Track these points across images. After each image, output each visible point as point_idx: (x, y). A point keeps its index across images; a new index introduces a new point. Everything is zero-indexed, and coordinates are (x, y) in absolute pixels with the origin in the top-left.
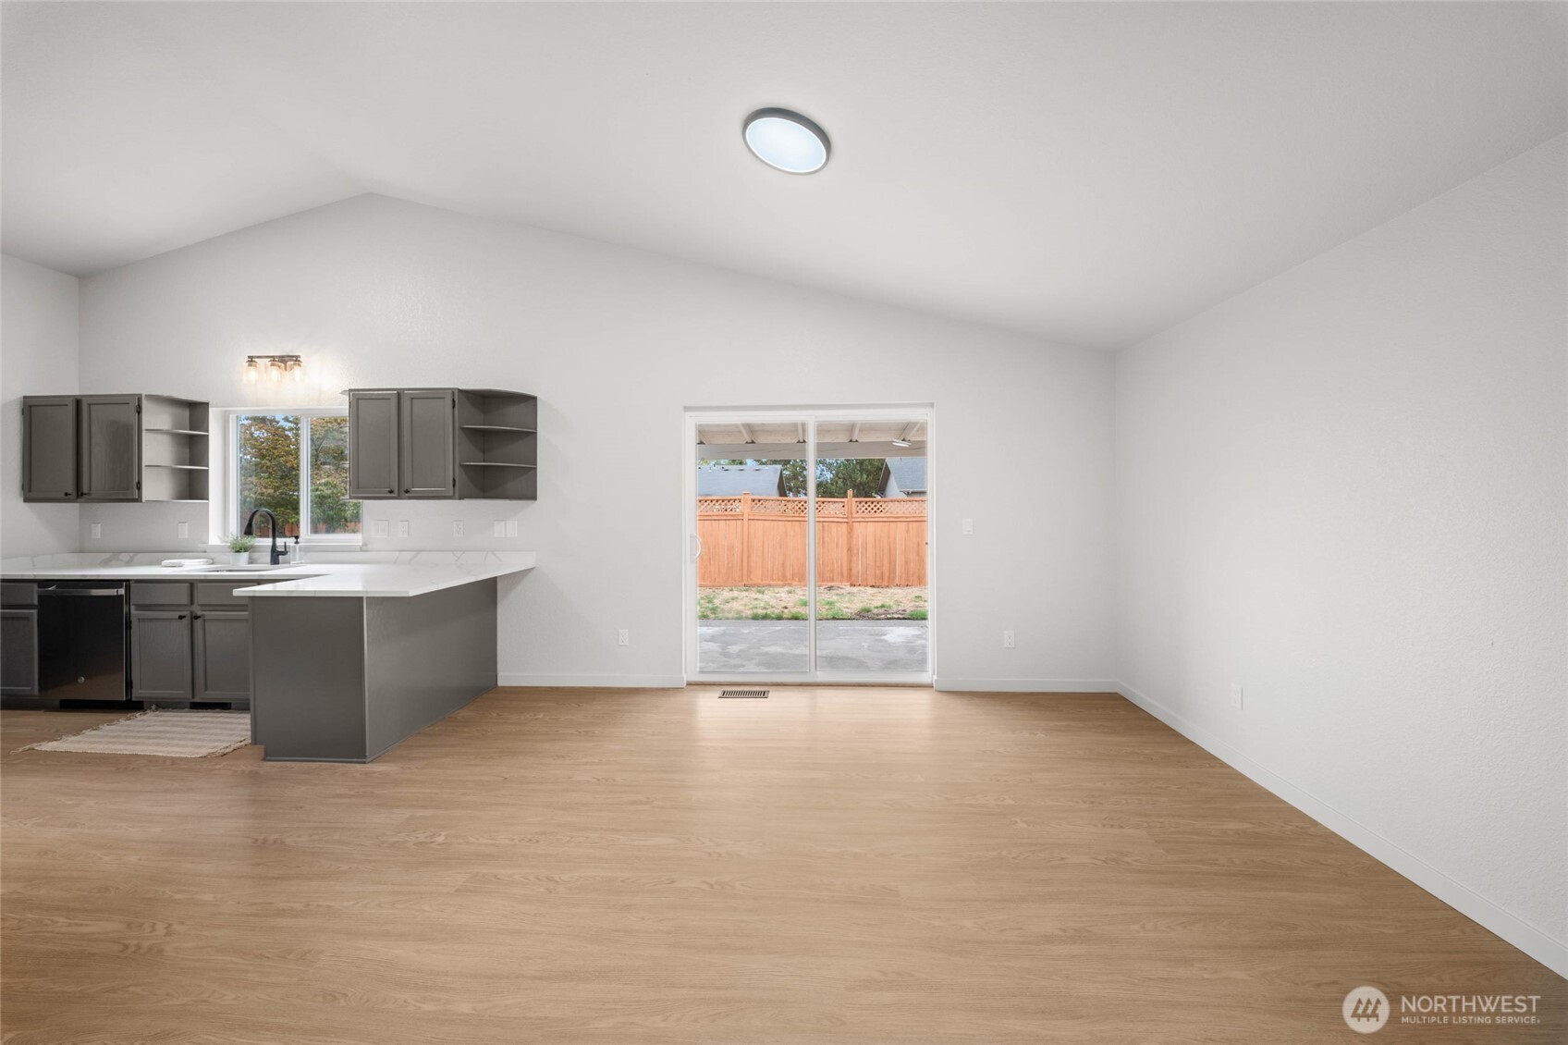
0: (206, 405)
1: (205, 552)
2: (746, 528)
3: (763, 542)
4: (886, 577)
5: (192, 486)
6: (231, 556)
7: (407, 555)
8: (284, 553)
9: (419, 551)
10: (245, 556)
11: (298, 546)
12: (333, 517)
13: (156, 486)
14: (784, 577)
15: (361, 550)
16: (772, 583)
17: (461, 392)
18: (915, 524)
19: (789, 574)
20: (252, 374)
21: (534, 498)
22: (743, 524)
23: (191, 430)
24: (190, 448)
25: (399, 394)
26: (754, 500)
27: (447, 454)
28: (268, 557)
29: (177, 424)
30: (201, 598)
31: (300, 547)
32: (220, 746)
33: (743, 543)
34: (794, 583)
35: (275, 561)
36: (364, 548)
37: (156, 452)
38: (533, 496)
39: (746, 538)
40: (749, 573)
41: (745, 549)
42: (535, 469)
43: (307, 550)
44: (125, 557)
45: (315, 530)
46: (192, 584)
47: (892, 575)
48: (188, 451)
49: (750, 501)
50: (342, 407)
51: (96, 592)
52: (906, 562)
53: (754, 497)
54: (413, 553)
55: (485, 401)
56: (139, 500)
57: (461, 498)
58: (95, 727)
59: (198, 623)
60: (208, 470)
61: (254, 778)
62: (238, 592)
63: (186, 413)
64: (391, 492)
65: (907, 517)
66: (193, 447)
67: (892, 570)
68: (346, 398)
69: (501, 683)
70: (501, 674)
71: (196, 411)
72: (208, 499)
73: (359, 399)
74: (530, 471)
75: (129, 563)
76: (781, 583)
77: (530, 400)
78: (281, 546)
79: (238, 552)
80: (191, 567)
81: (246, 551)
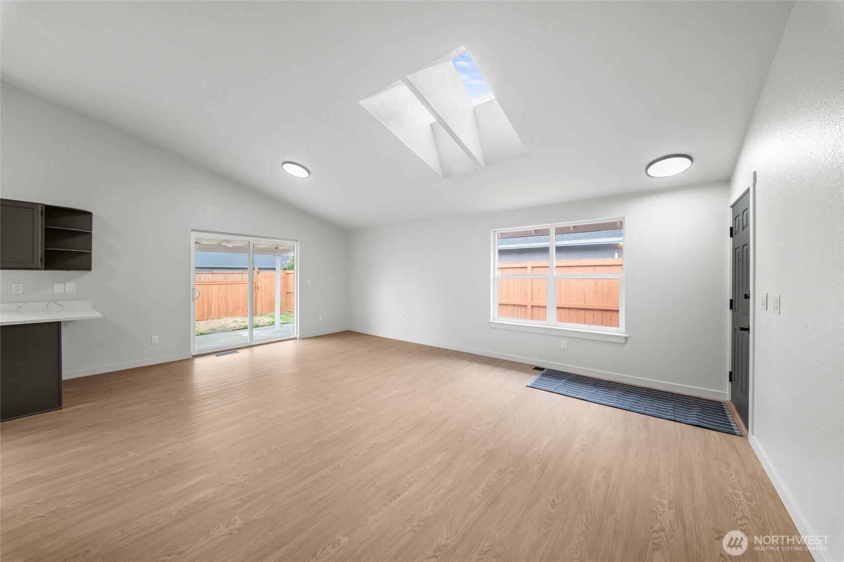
4: (206, 315)
17: (46, 206)
18: (224, 286)
38: (89, 268)
42: (90, 253)
47: (209, 314)
52: (218, 306)
65: (219, 282)
67: (210, 311)
74: (89, 255)
77: (87, 214)
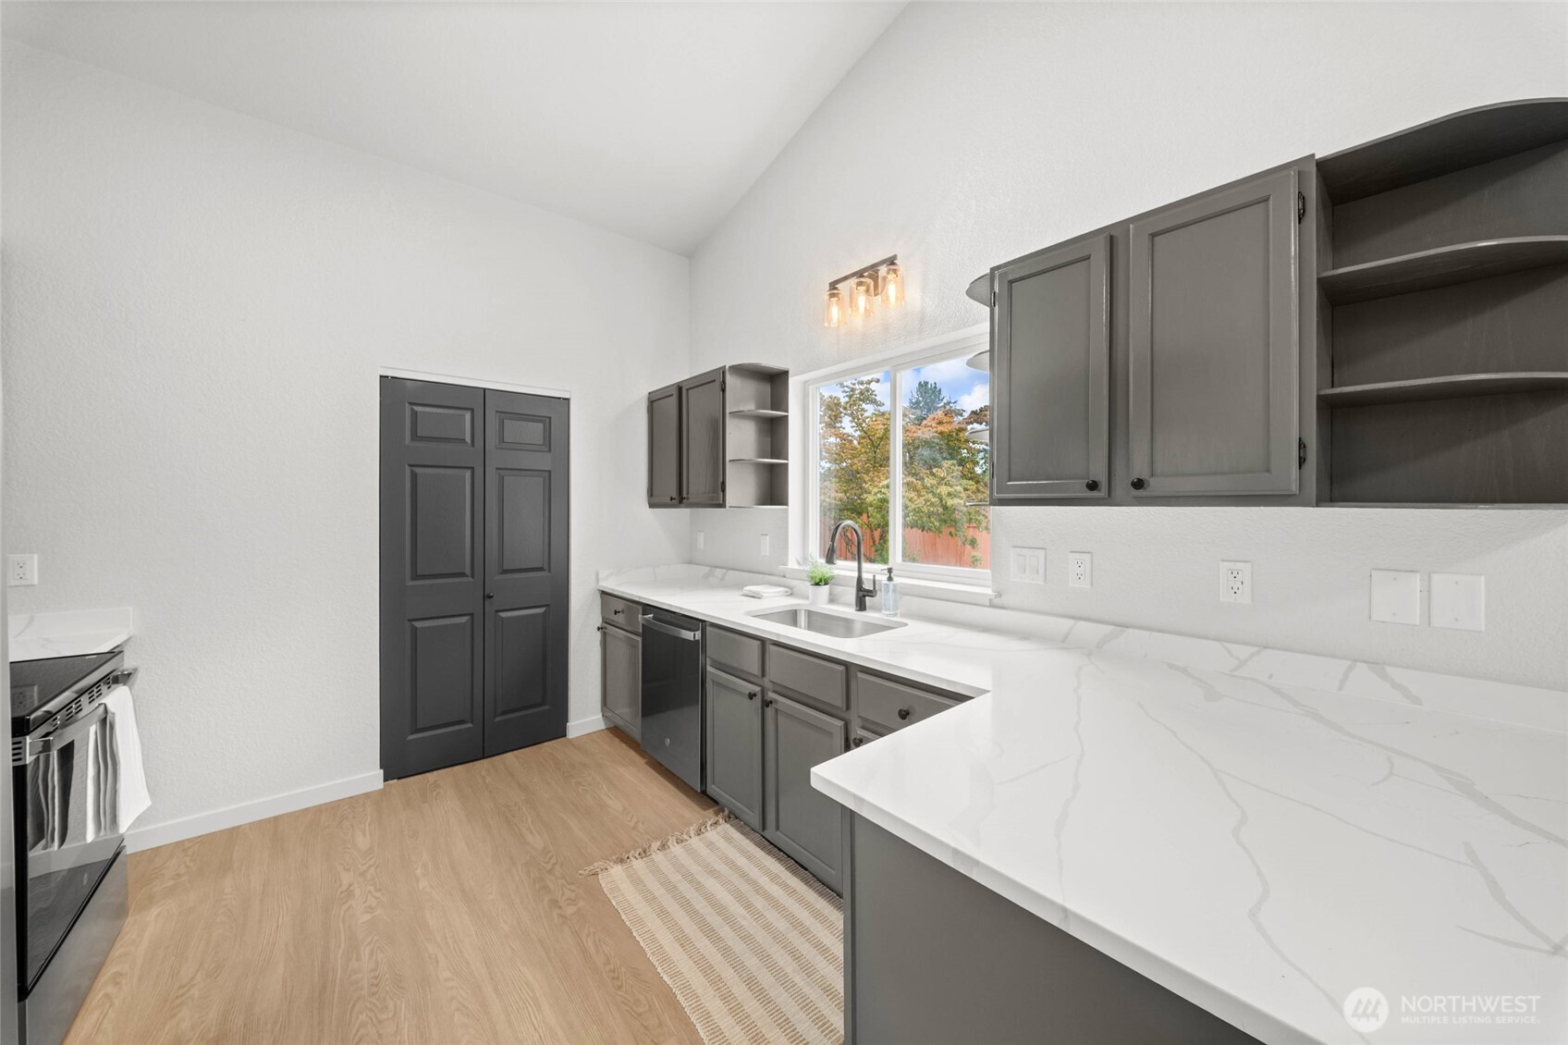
0: (786, 374)
1: (784, 577)
5: (773, 490)
6: (811, 590)
7: (1087, 631)
8: (871, 593)
10: (825, 589)
11: (892, 583)
13: (741, 486)
15: (992, 605)
20: (834, 310)
23: (772, 410)
24: (771, 437)
28: (851, 595)
29: (760, 404)
31: (895, 585)
35: (861, 606)
36: (997, 601)
37: (741, 440)
48: (769, 439)
54: (1109, 628)
56: (722, 505)
59: (770, 712)
60: (787, 464)
63: (766, 385)
64: (1093, 486)
66: (773, 431)
71: (775, 381)
72: (787, 505)
78: (868, 580)
79: (817, 584)
81: (826, 584)
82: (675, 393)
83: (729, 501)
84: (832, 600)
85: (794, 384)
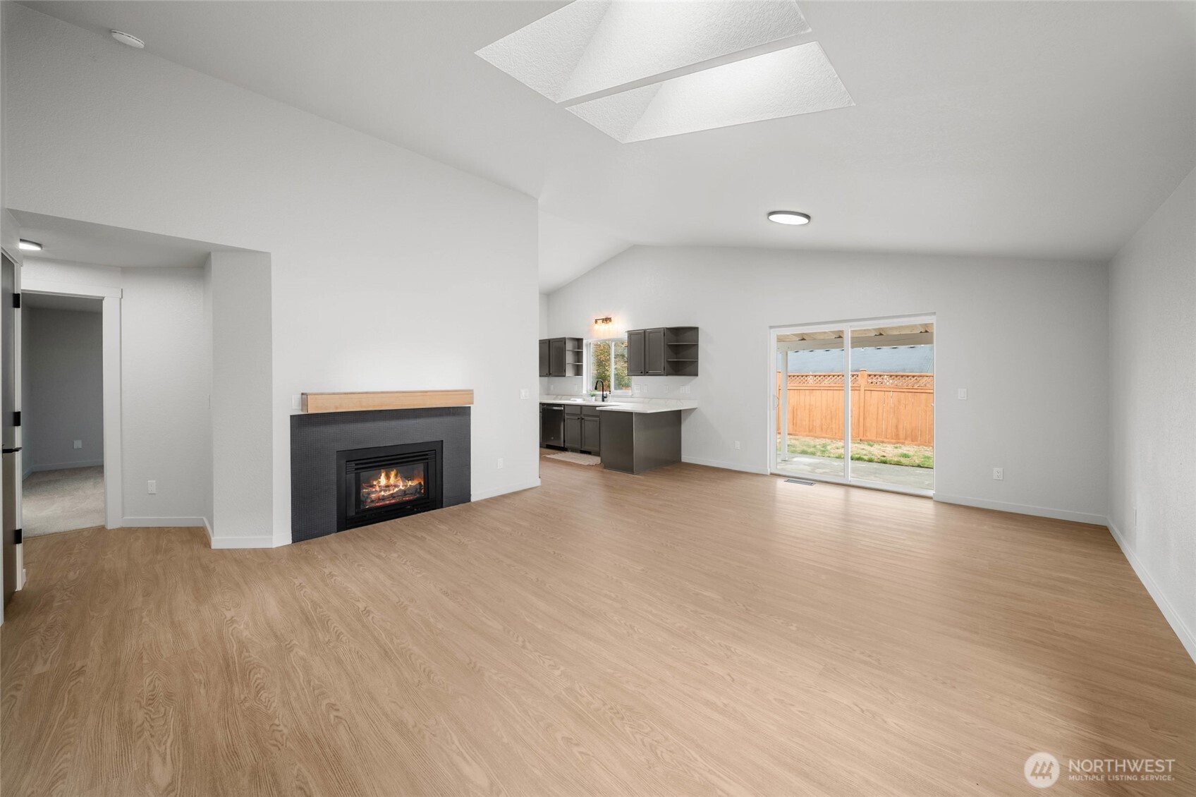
0: (582, 339)
1: (583, 395)
2: (862, 396)
3: (878, 408)
5: (578, 371)
6: (590, 398)
8: (606, 397)
9: (652, 398)
10: (594, 398)
11: (610, 394)
12: (621, 384)
13: (569, 372)
14: (897, 436)
15: (631, 397)
16: (885, 440)
17: (667, 328)
19: (902, 435)
20: (596, 327)
21: (697, 375)
22: (859, 394)
23: (578, 349)
25: (645, 332)
26: (870, 376)
27: (661, 357)
28: (602, 398)
29: (574, 348)
30: (584, 412)
32: (591, 464)
33: (859, 408)
34: (906, 442)
35: (603, 401)
36: (632, 395)
37: (569, 358)
38: (696, 375)
39: (862, 405)
40: (865, 431)
41: (862, 414)
42: (697, 361)
43: (613, 396)
44: (559, 397)
45: (615, 389)
46: (581, 407)
48: (578, 357)
49: (866, 376)
50: (625, 337)
51: (555, 408)
53: (870, 373)
54: (649, 399)
55: (677, 331)
56: (565, 376)
57: (667, 375)
58: (557, 453)
59: (583, 421)
60: (582, 364)
61: (602, 472)
62: (597, 408)
63: (576, 343)
64: (642, 373)
66: (578, 355)
68: (627, 334)
69: (683, 460)
70: (683, 456)
71: (579, 342)
72: (583, 376)
73: (631, 334)
74: (695, 362)
75: (561, 399)
76: (894, 441)
77: (696, 329)
78: (605, 394)
79: (593, 395)
80: (579, 401)
81: (595, 395)
82: (548, 342)
83: (567, 375)
84: (596, 400)
85: (584, 342)
